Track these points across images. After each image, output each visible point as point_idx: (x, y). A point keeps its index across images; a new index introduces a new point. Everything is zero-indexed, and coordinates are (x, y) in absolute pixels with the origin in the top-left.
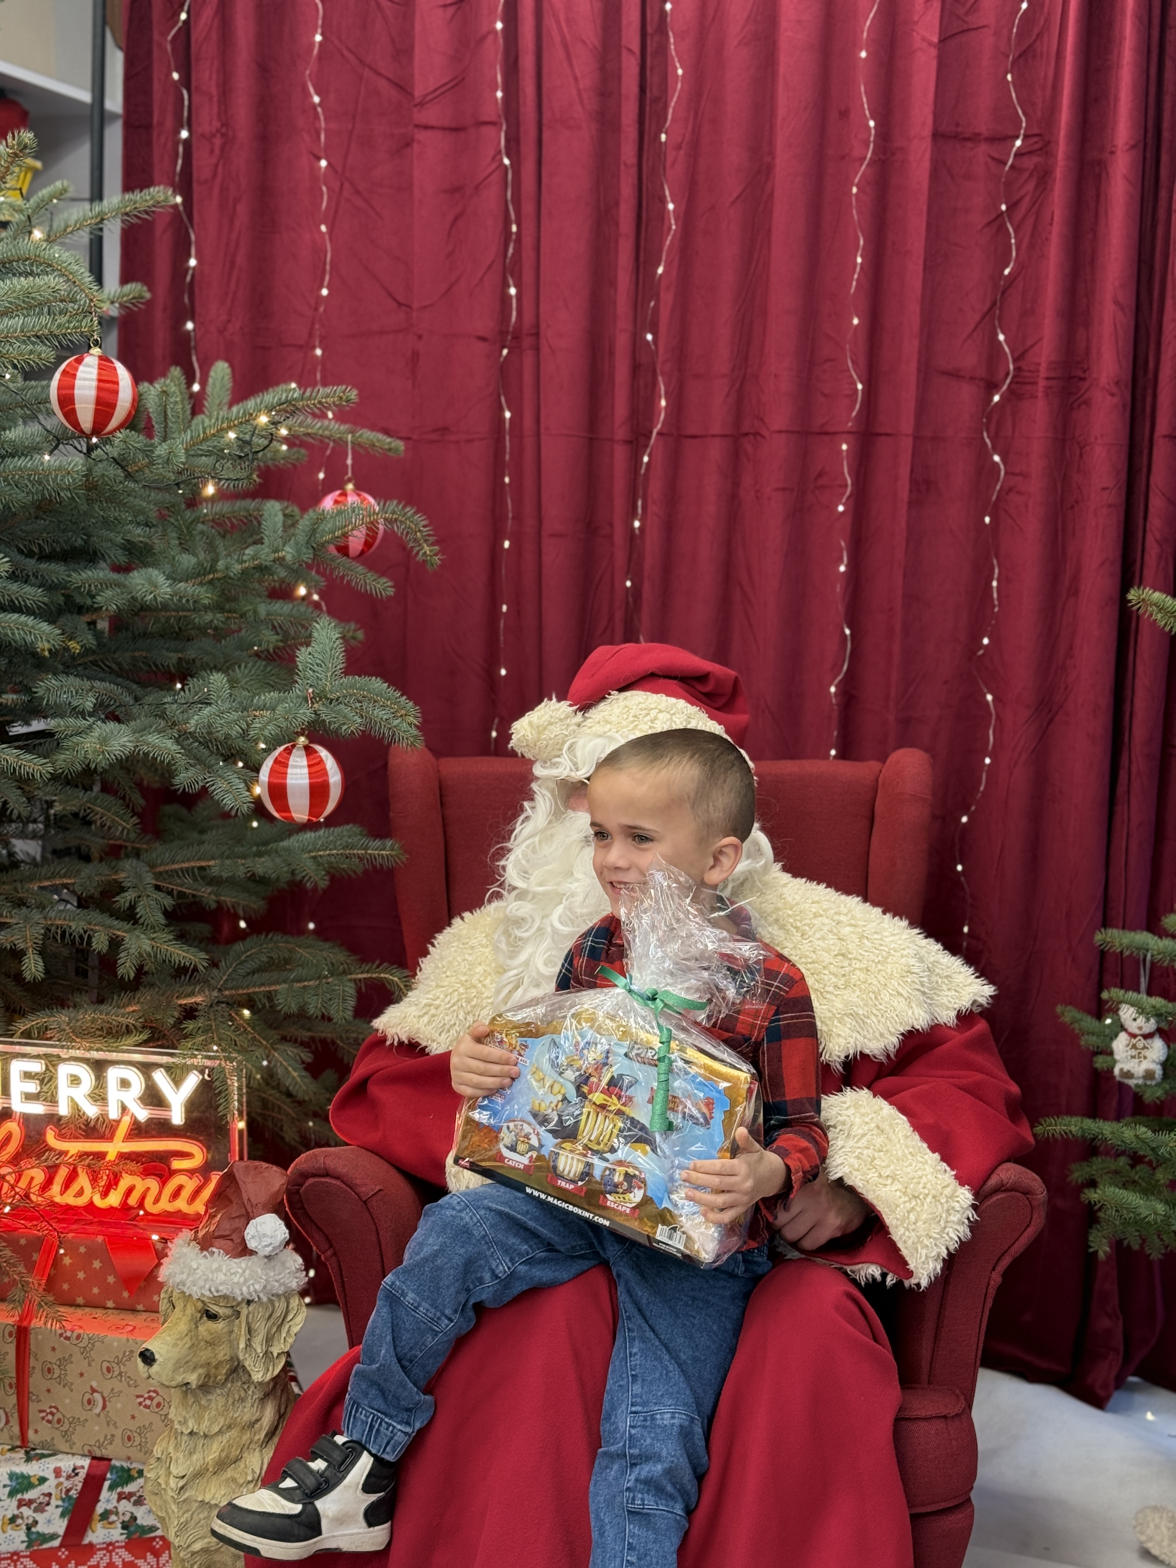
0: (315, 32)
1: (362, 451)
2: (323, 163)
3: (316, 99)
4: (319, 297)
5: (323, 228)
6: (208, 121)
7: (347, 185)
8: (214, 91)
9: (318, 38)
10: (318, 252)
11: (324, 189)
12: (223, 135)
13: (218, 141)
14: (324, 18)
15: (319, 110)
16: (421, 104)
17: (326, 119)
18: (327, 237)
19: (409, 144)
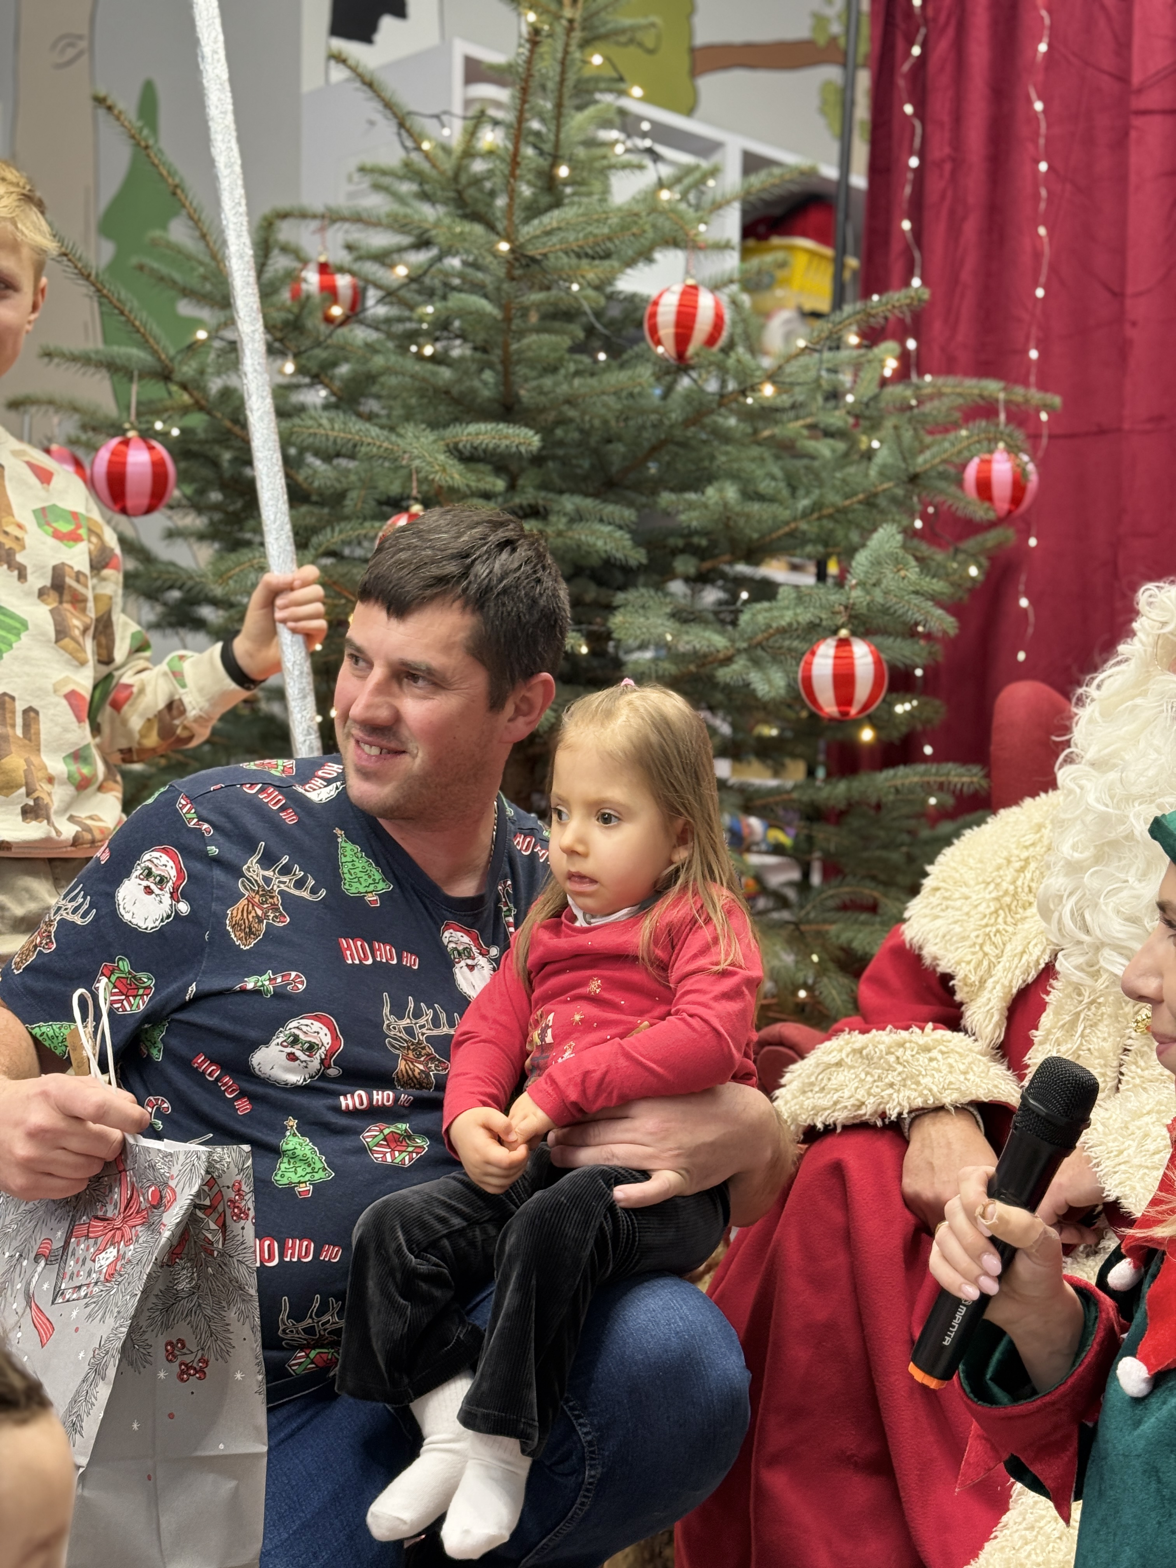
0: (1040, 41)
1: (1014, 408)
2: (1043, 167)
3: (1039, 106)
4: (1036, 299)
5: (1042, 231)
6: (940, 150)
7: (1068, 187)
8: (946, 118)
9: (1043, 47)
10: (1037, 255)
11: (1043, 193)
12: (954, 160)
13: (948, 167)
14: (1052, 27)
15: (1042, 117)
16: (1139, 91)
17: (1049, 126)
18: (1046, 241)
19: (1126, 134)
